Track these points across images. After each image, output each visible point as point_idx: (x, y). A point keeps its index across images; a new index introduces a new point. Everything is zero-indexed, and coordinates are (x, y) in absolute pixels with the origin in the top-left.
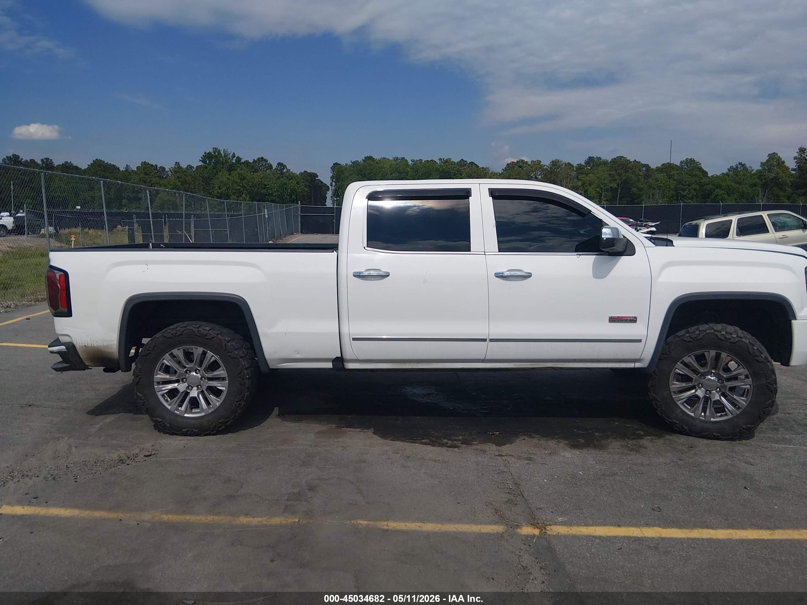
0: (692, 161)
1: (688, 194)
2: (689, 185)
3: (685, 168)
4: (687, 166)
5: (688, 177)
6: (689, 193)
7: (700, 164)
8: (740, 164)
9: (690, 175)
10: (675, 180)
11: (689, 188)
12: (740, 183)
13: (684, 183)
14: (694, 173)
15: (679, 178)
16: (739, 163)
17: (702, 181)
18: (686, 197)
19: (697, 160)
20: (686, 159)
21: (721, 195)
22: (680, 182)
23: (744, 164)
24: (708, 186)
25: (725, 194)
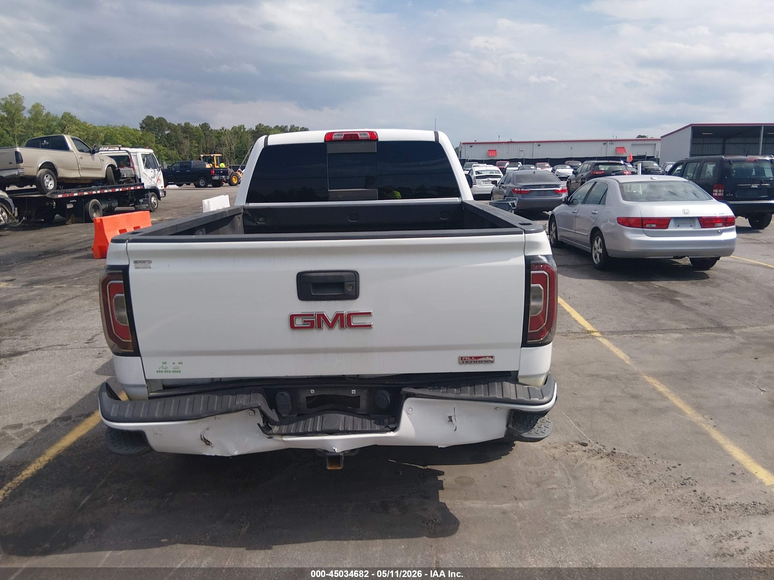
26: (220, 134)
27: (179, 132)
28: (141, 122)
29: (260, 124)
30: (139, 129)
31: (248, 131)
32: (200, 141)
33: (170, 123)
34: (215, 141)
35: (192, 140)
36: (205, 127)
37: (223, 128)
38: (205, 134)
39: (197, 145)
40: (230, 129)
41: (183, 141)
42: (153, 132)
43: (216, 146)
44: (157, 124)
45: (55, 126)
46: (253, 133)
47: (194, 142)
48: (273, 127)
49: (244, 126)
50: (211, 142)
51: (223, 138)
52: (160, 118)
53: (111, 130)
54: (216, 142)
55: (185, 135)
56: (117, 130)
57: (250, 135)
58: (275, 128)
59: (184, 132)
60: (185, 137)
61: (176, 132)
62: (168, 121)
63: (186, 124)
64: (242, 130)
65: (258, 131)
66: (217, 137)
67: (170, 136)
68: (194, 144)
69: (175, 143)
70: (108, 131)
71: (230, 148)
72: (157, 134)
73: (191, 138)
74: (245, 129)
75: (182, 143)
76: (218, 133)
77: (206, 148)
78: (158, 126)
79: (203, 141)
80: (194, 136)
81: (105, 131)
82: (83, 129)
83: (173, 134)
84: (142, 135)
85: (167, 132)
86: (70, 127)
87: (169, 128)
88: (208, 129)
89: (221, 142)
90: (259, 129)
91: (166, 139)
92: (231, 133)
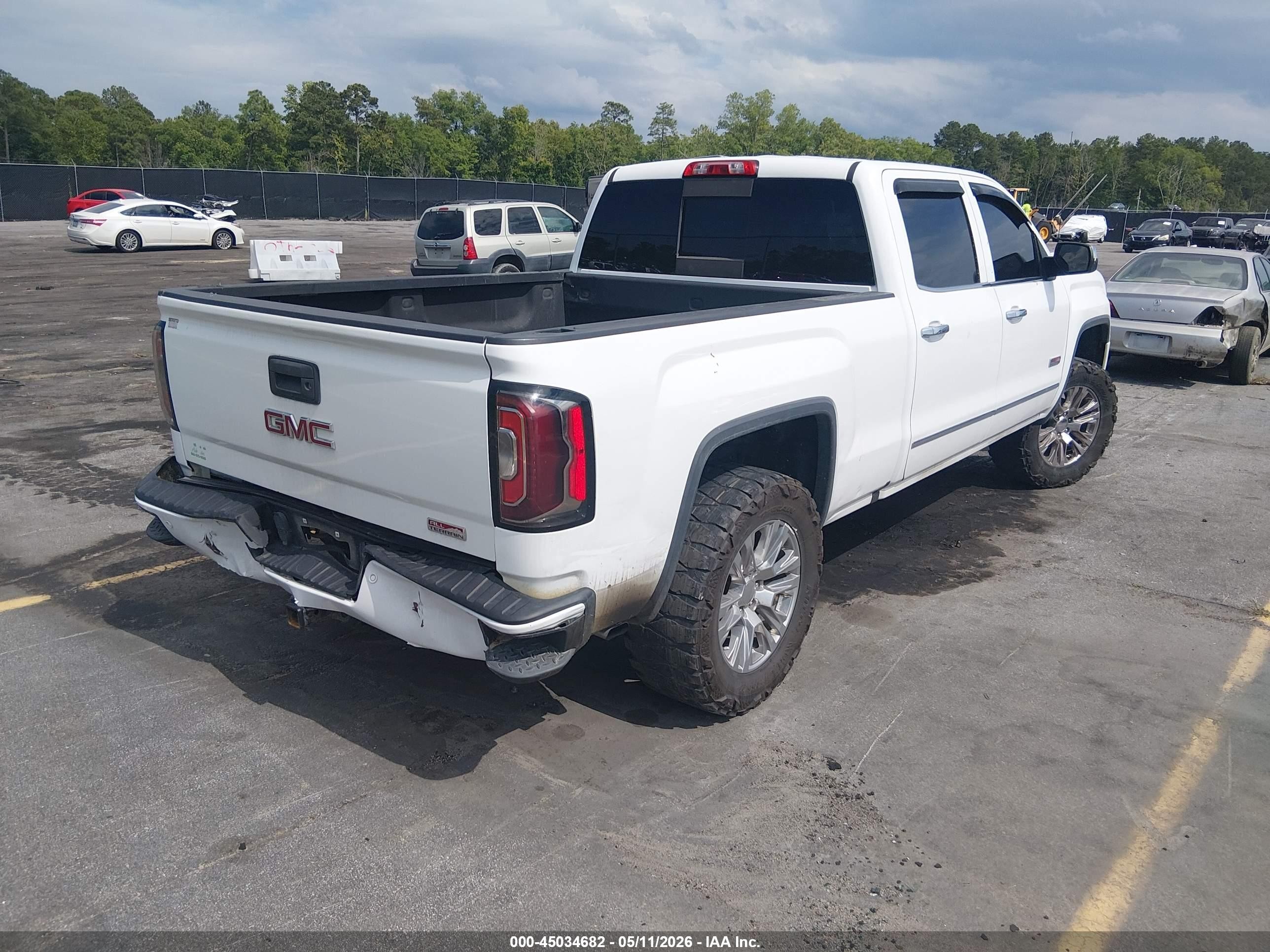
0: (122, 92)
1: (132, 149)
2: (130, 134)
3: (113, 104)
4: (116, 100)
5: (127, 120)
6: (132, 146)
7: (137, 98)
8: (202, 103)
9: (129, 115)
10: (106, 123)
11: (132, 138)
12: (210, 135)
13: (121, 129)
14: (136, 113)
15: (112, 119)
16: (200, 102)
17: (150, 127)
18: (128, 154)
19: (130, 90)
20: (112, 87)
21: (187, 153)
22: (114, 127)
23: (208, 104)
24: (162, 137)
25: (193, 152)
26: (1067, 152)
27: (997, 150)
28: (938, 131)
29: (1148, 136)
30: (933, 144)
31: (1121, 148)
32: (1029, 164)
33: (985, 133)
34: (1055, 164)
35: (1014, 163)
36: (1044, 139)
37: (1076, 142)
38: (1040, 153)
39: (1022, 171)
40: (1089, 144)
41: (999, 164)
42: (954, 148)
43: (1056, 173)
44: (963, 135)
45: (809, 139)
46: (1129, 152)
47: (1018, 165)
48: (1173, 141)
49: (1117, 138)
50: (1048, 167)
51: (1072, 160)
52: (969, 125)
53: (889, 145)
54: (1057, 166)
55: (1006, 154)
56: (896, 145)
57: (1123, 154)
58: (1177, 142)
59: (1003, 149)
60: (1005, 159)
61: (991, 149)
62: (982, 131)
63: (1011, 135)
64: (1112, 146)
65: (1141, 148)
66: (1061, 158)
67: (979, 156)
68: (1017, 169)
69: (986, 167)
70: (883, 147)
71: (1081, 178)
72: (958, 152)
73: (1013, 158)
74: (1118, 143)
75: (997, 168)
76: (1067, 151)
77: (1038, 178)
78: (964, 139)
79: (1034, 164)
80: (1021, 155)
81: (879, 148)
82: (847, 144)
83: (986, 151)
84: (934, 154)
85: (975, 149)
86: (829, 142)
87: (981, 143)
88: (1049, 144)
89: (1066, 167)
90: (1143, 144)
91: (972, 160)
92: (1089, 151)
